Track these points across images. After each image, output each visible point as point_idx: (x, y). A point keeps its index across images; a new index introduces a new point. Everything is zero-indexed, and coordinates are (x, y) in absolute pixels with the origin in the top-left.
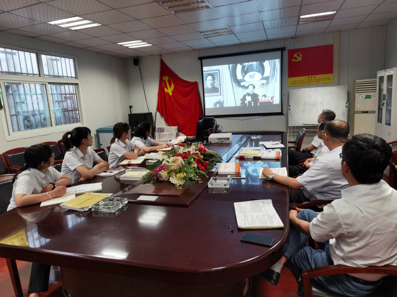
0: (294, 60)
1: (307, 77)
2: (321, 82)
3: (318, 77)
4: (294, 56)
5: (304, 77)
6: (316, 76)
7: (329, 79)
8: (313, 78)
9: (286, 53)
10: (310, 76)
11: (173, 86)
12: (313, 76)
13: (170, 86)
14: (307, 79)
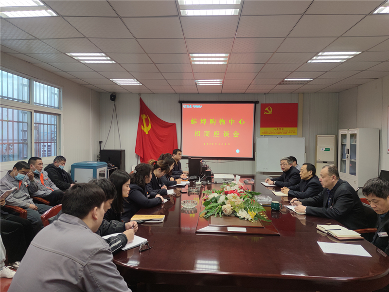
0: (265, 113)
1: (276, 128)
2: (288, 134)
3: (285, 129)
4: (266, 110)
5: (274, 128)
6: (284, 128)
7: (294, 132)
8: (281, 130)
9: (259, 106)
10: (279, 128)
11: (150, 126)
12: (281, 128)
13: (147, 126)
14: (276, 130)
